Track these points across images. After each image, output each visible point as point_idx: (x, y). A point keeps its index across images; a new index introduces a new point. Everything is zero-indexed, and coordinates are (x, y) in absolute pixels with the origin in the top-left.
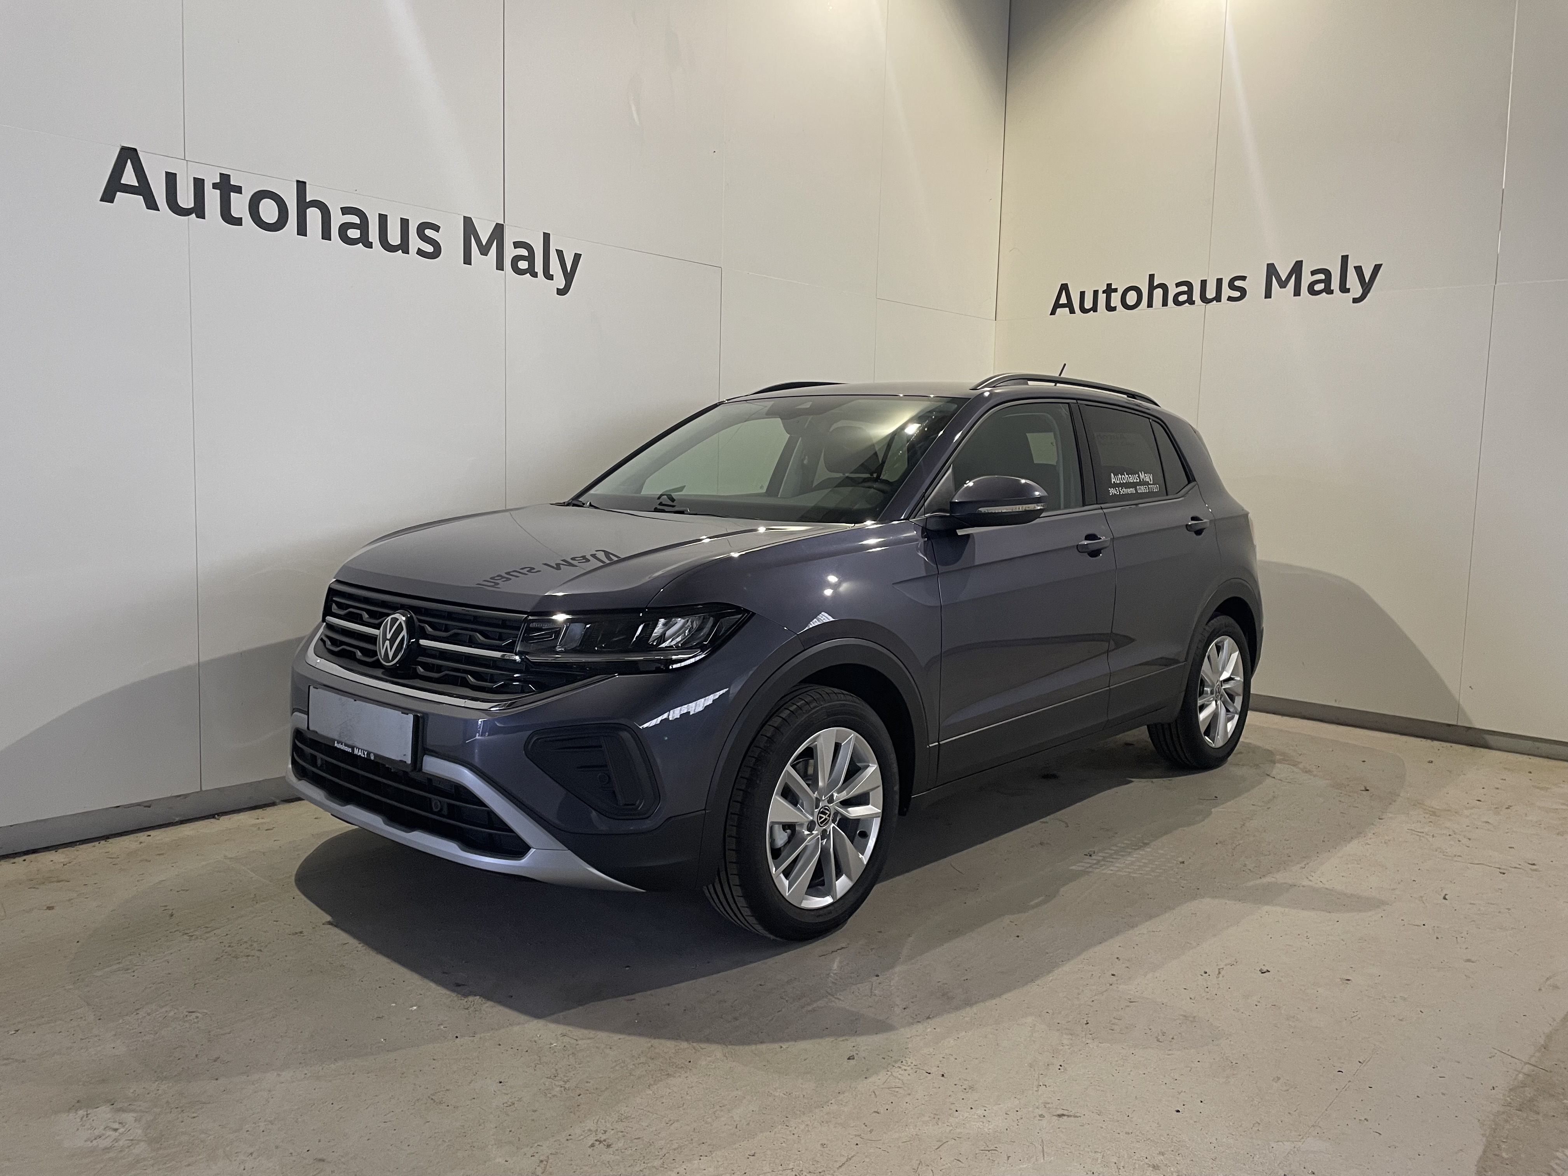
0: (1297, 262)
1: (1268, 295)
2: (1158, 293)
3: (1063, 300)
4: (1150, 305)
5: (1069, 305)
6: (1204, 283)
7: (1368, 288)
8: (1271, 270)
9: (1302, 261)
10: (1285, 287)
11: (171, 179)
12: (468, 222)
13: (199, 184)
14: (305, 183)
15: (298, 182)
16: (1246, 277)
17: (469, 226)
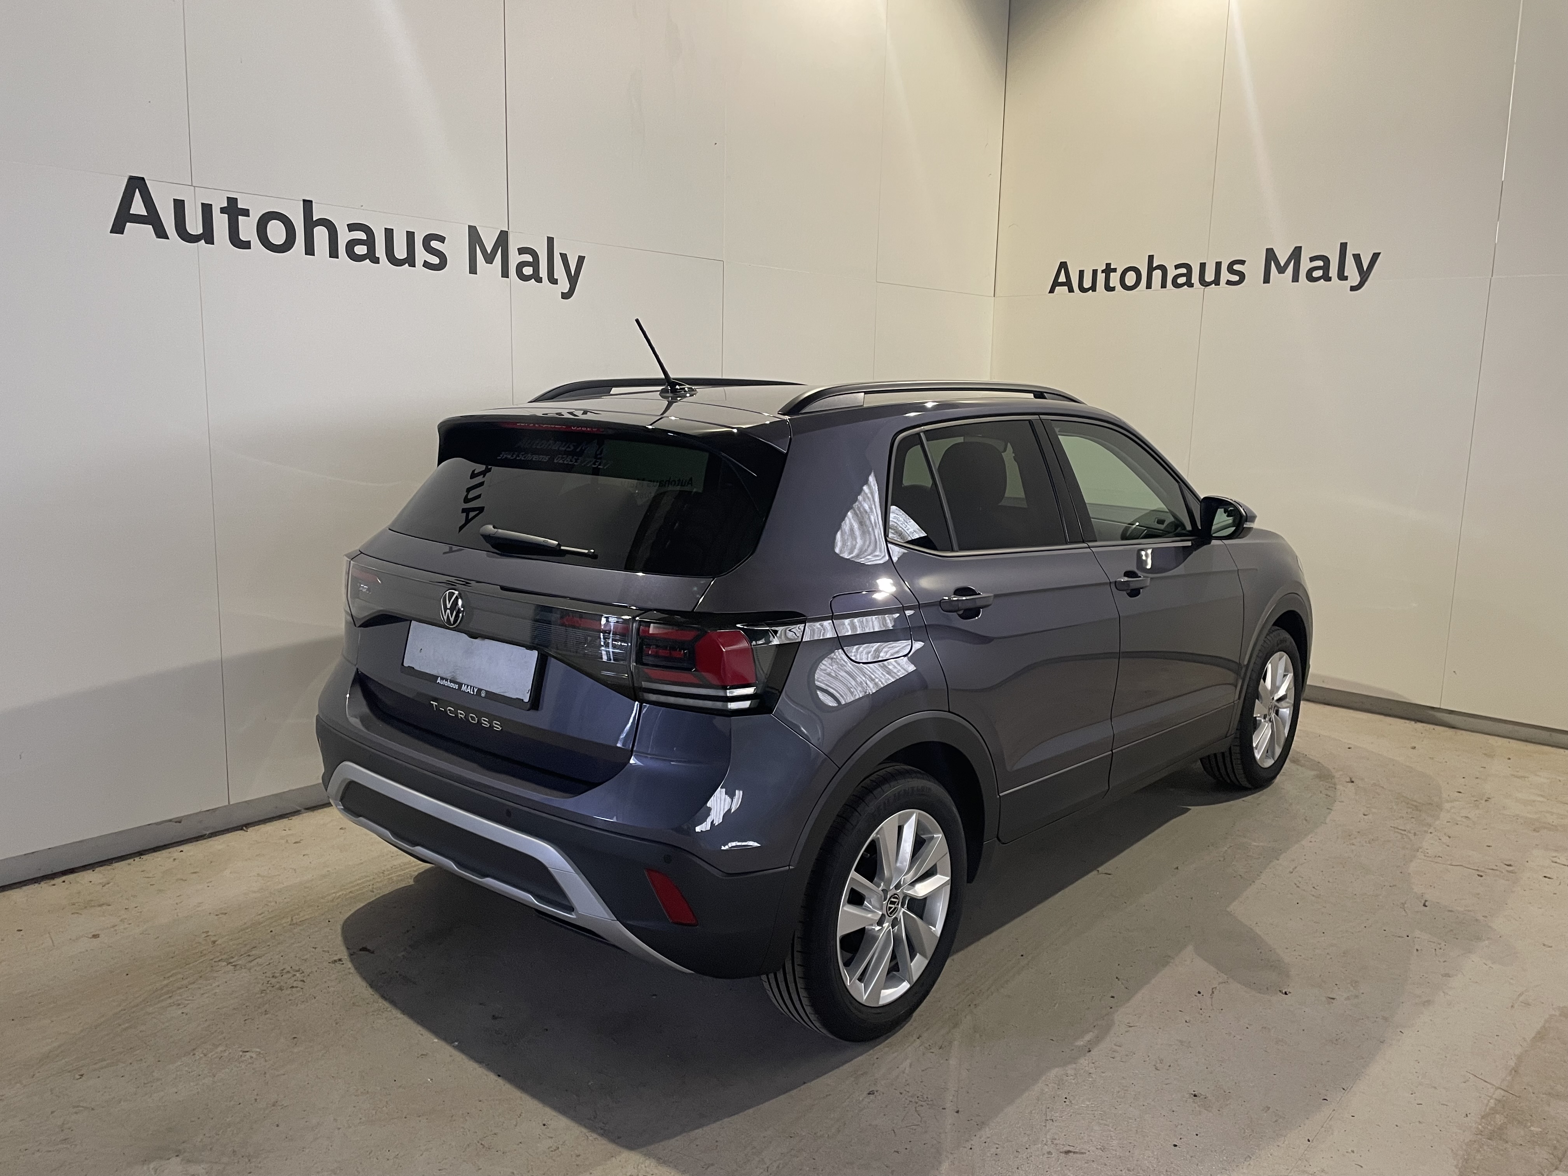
0: (1296, 248)
1: (1267, 280)
2: (1157, 274)
3: (1062, 278)
4: (1149, 286)
5: (1068, 284)
6: (1203, 266)
7: (1367, 275)
8: (1271, 255)
9: (1301, 247)
10: (1284, 273)
11: (179, 205)
12: (473, 231)
13: (207, 209)
14: (311, 202)
15: (304, 201)
16: (1245, 261)
17: (474, 235)
